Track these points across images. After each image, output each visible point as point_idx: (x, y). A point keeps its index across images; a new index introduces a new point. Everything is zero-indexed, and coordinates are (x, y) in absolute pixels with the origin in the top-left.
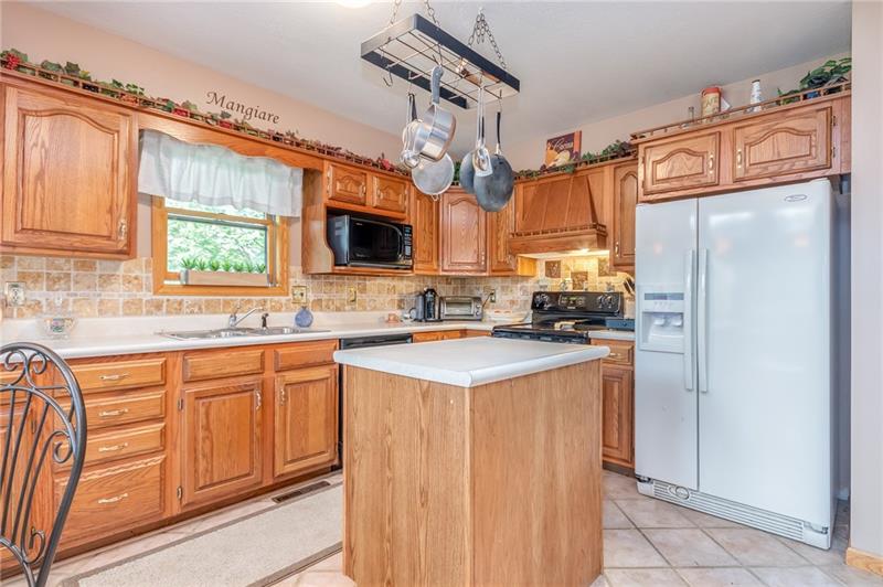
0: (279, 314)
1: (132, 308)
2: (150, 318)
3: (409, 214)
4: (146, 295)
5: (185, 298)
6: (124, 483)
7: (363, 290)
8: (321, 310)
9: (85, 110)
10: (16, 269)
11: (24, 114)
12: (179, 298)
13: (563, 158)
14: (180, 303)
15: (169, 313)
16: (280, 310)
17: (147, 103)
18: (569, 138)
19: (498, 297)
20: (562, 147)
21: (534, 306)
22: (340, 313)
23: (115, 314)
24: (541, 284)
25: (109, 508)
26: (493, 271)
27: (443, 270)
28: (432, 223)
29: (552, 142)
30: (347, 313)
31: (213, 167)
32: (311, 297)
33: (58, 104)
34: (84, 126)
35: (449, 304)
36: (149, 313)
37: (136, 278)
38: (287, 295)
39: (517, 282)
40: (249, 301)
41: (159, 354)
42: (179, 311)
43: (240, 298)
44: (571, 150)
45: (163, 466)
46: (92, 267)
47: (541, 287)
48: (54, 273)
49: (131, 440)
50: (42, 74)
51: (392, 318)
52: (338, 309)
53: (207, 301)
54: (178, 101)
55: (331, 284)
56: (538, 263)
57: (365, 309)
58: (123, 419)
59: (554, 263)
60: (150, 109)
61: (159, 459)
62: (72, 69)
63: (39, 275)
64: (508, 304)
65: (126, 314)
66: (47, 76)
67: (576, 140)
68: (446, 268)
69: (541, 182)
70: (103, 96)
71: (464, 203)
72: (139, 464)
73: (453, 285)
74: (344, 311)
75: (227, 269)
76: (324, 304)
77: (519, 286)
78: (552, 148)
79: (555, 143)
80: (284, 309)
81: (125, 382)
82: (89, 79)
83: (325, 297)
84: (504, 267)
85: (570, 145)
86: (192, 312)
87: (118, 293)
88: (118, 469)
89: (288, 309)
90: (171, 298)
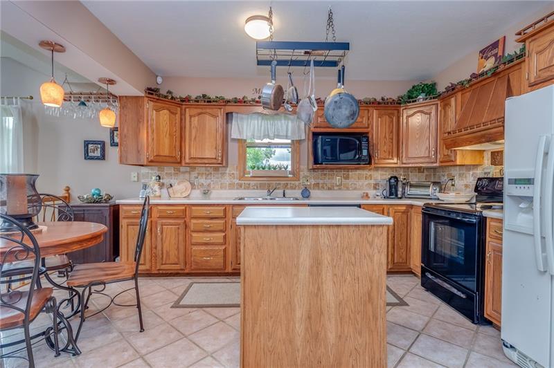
0: (294, 191)
1: (232, 186)
2: (238, 191)
3: (372, 129)
4: (237, 181)
5: (251, 182)
6: (211, 254)
7: (347, 178)
8: (319, 189)
9: (208, 111)
10: (197, 172)
11: (191, 117)
12: (249, 182)
13: (490, 64)
14: (249, 184)
15: (245, 189)
16: (295, 189)
17: (229, 101)
18: (495, 45)
19: (457, 182)
20: (489, 54)
21: (476, 190)
22: (330, 191)
23: (225, 189)
24: (486, 171)
25: (207, 261)
26: (441, 162)
27: (402, 163)
28: (392, 132)
29: (483, 52)
30: (335, 191)
31: (260, 122)
32: (313, 182)
33: (200, 111)
34: (207, 117)
35: (411, 186)
36: (237, 189)
37: (233, 174)
38: (299, 180)
39: (469, 170)
40: (279, 184)
41: (223, 205)
42: (248, 188)
43: (274, 182)
44: (495, 55)
45: (225, 250)
46: (218, 170)
47: (485, 173)
48: (207, 173)
49: (213, 237)
50: (196, 101)
51: (365, 195)
52: (329, 189)
53: (260, 184)
54: (240, 97)
55: (325, 174)
56: (485, 154)
57: (348, 189)
58: (211, 229)
59: (498, 152)
60: (229, 104)
61: (224, 247)
62: (204, 96)
63: (203, 174)
64: (463, 187)
65: (229, 189)
66: (198, 101)
67: (501, 46)
68: (404, 162)
69: (473, 87)
70: (214, 103)
71: (419, 114)
72: (216, 248)
73: (426, 173)
74: (334, 190)
75: (269, 169)
76: (320, 186)
77: (471, 173)
78: (482, 58)
79: (484, 53)
80: (297, 188)
81: (211, 215)
82: (210, 98)
83: (321, 182)
84: (447, 159)
85: (494, 52)
86: (254, 189)
87: (227, 180)
88: (209, 248)
89: (299, 189)
90: (246, 182)
